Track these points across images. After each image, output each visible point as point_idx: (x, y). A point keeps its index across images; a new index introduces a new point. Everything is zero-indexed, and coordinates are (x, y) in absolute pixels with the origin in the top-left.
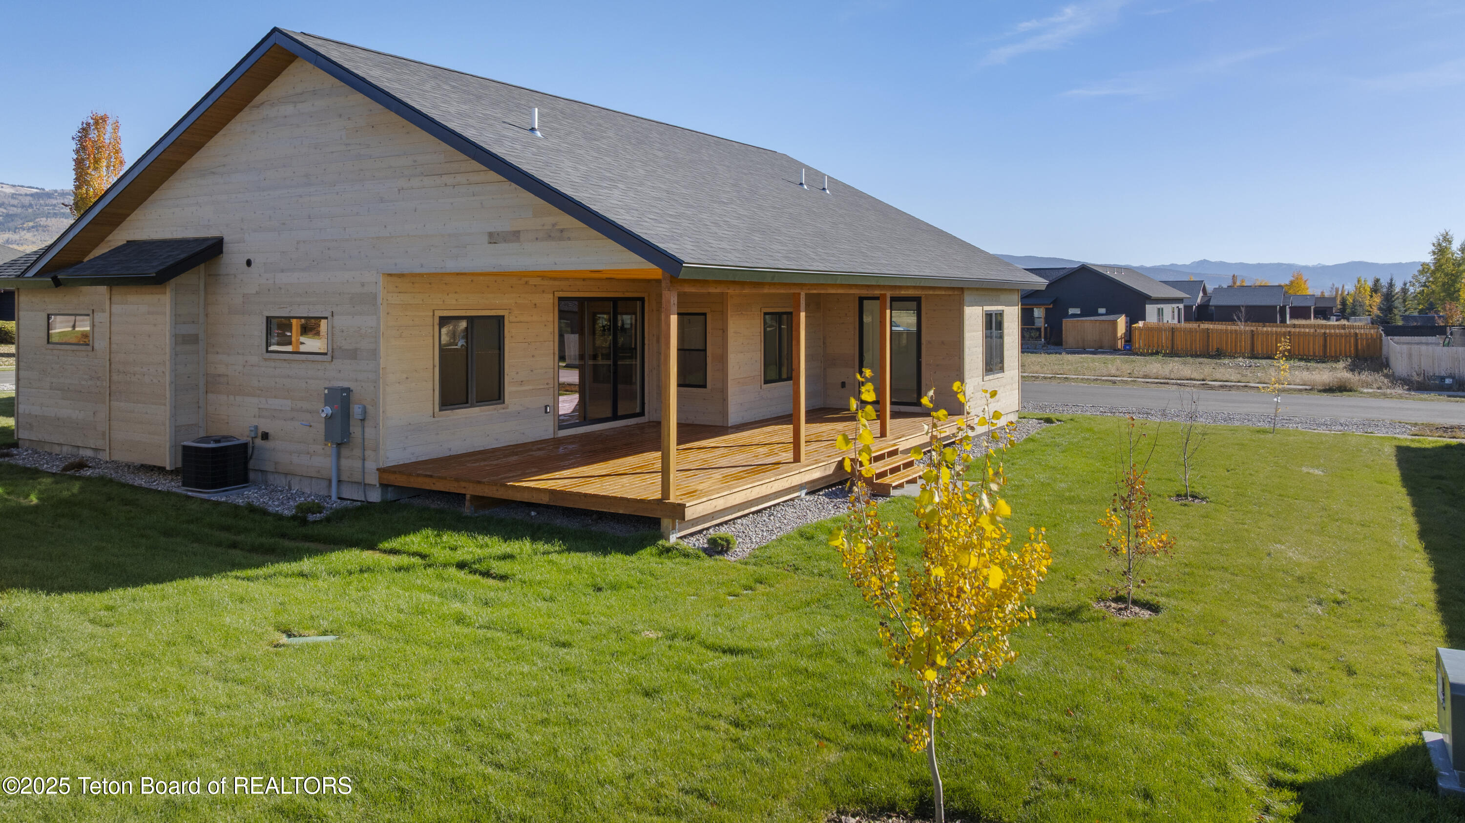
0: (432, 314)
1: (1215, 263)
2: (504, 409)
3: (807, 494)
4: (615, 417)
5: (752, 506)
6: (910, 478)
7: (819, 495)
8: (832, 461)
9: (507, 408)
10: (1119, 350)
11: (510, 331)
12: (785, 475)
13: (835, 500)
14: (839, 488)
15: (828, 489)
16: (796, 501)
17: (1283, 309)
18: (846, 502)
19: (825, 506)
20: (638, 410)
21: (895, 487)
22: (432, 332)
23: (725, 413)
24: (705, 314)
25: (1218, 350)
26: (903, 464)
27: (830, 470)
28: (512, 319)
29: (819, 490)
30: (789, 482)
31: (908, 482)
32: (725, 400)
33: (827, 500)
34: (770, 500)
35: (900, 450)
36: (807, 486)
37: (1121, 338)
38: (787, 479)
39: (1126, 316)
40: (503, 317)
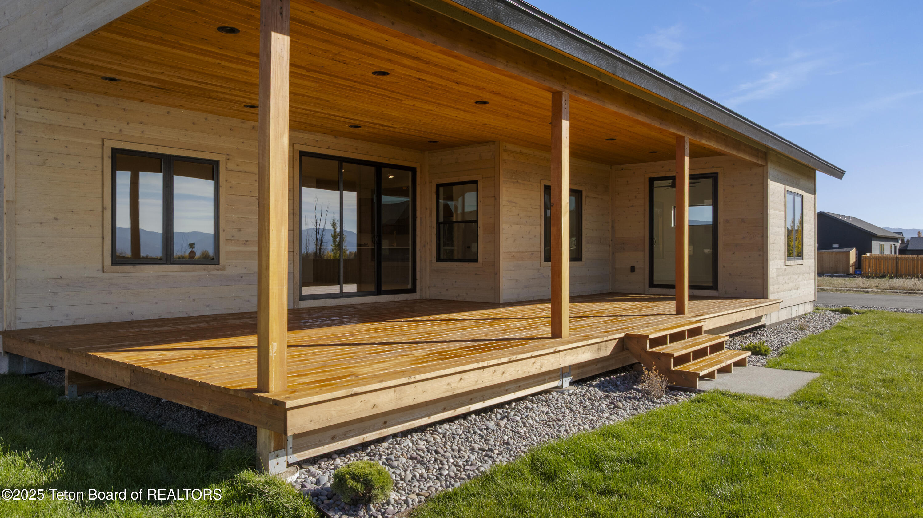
0: (100, 143)
2: (218, 270)
3: (571, 384)
4: (379, 292)
5: (471, 402)
6: (723, 365)
7: (591, 385)
8: (610, 337)
9: (223, 269)
10: (851, 274)
12: (529, 355)
13: (612, 395)
14: (620, 377)
15: (605, 377)
16: (554, 394)
18: (629, 398)
19: (596, 404)
20: (410, 286)
21: (702, 378)
22: (100, 166)
23: (496, 289)
24: (476, 182)
26: (711, 346)
27: (607, 350)
28: (231, 166)
29: (593, 378)
30: (538, 365)
31: (720, 371)
32: (496, 274)
33: (600, 393)
34: (507, 392)
35: (704, 329)
36: (573, 372)
37: (853, 266)
38: (533, 360)
39: (857, 250)
40: (217, 163)
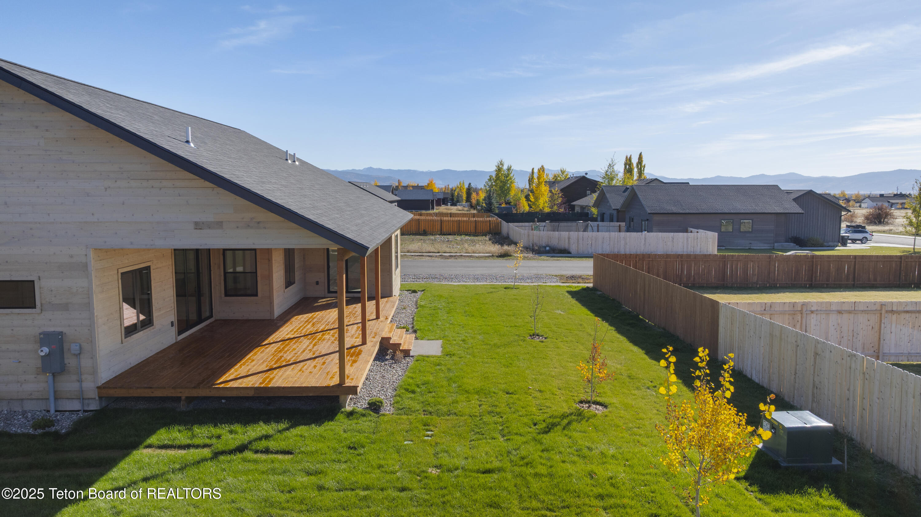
0: (117, 272)
1: (376, 169)
9: (155, 328)
11: (154, 275)
17: (433, 201)
20: (208, 314)
21: (412, 350)
22: (117, 285)
23: (272, 311)
24: (255, 250)
25: (424, 230)
28: (154, 267)
32: (271, 303)
40: (150, 267)
